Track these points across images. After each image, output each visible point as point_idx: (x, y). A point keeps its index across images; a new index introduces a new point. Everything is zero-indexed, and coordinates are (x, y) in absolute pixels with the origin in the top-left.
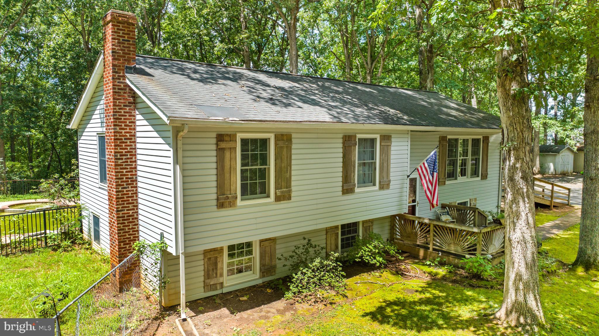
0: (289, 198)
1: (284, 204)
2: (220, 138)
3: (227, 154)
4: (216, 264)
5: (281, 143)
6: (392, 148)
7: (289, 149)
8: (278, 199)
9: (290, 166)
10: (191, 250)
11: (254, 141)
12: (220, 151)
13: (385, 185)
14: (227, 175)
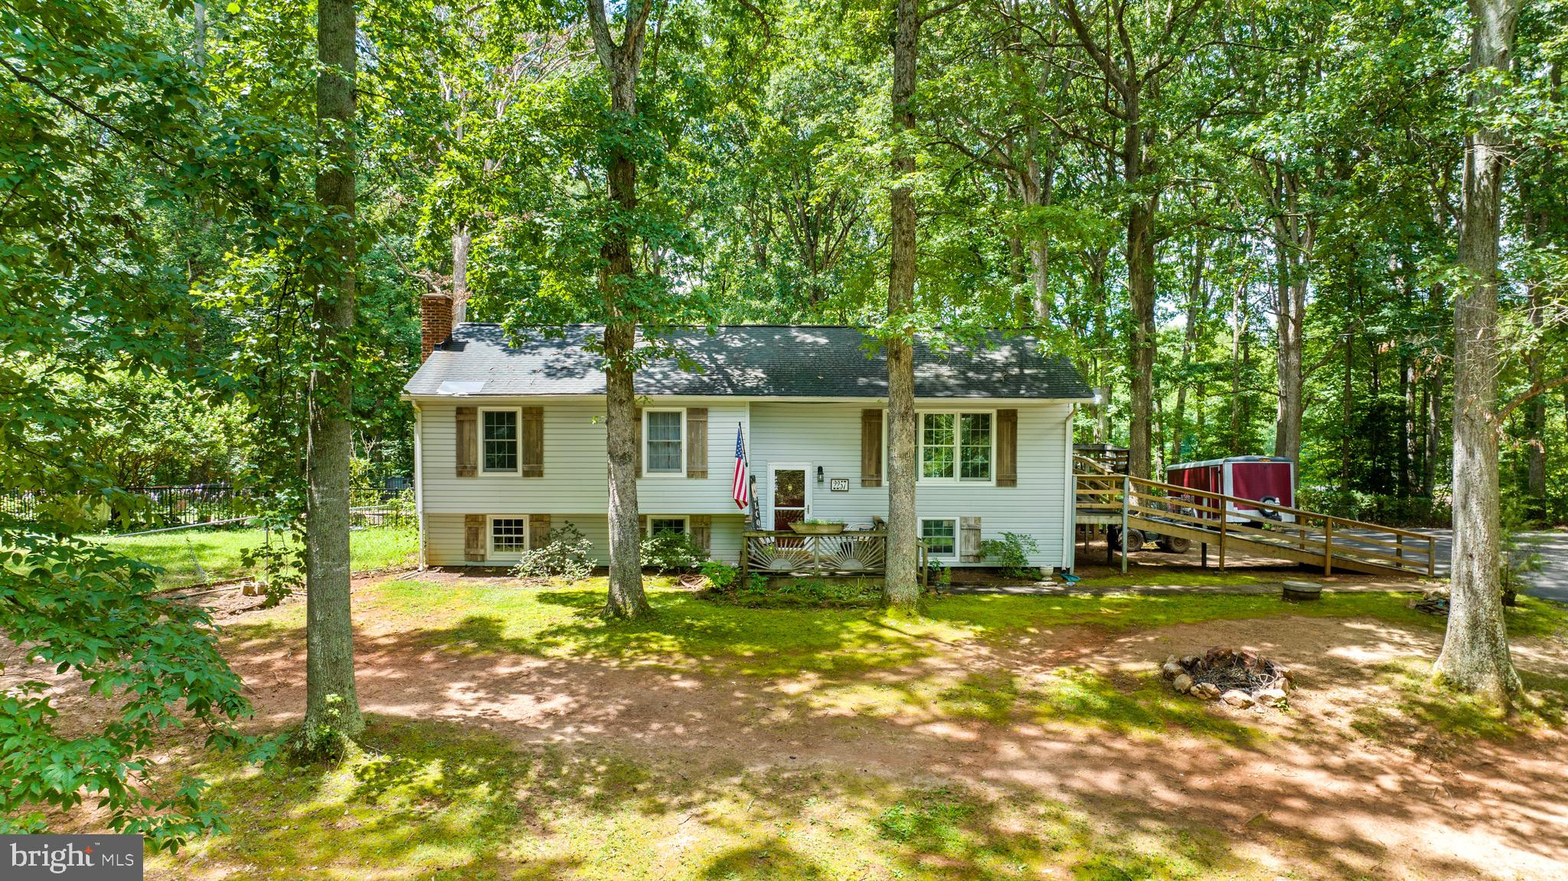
0: (540, 474)
1: (533, 481)
2: (460, 411)
3: (467, 427)
4: (477, 535)
5: (529, 418)
6: (709, 425)
7: (540, 423)
8: (526, 474)
9: (541, 440)
10: (428, 511)
11: (500, 415)
12: (460, 424)
13: (697, 472)
14: (466, 446)
